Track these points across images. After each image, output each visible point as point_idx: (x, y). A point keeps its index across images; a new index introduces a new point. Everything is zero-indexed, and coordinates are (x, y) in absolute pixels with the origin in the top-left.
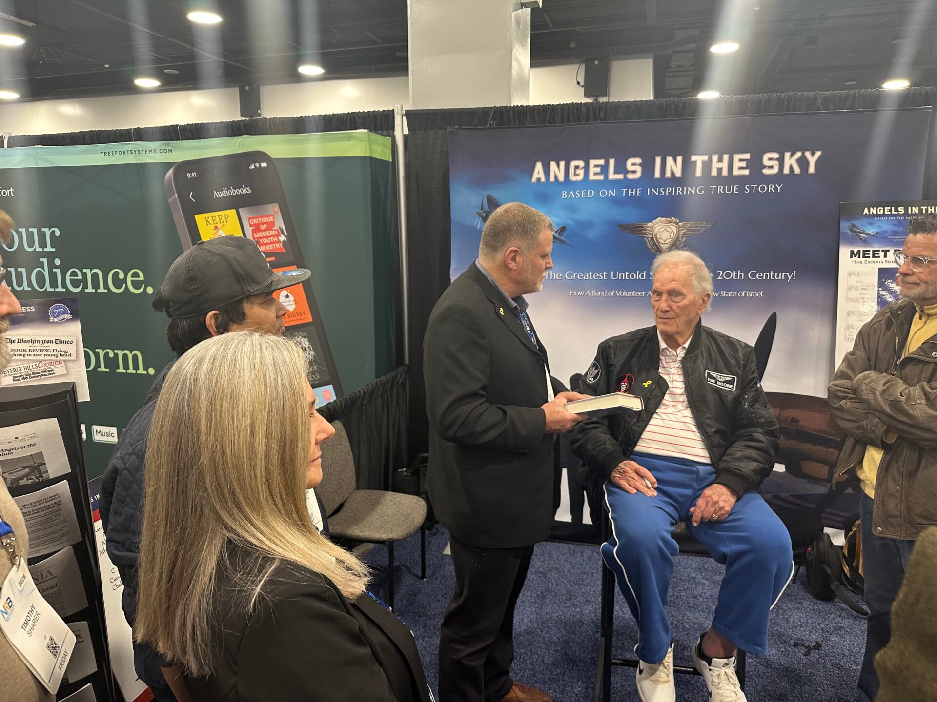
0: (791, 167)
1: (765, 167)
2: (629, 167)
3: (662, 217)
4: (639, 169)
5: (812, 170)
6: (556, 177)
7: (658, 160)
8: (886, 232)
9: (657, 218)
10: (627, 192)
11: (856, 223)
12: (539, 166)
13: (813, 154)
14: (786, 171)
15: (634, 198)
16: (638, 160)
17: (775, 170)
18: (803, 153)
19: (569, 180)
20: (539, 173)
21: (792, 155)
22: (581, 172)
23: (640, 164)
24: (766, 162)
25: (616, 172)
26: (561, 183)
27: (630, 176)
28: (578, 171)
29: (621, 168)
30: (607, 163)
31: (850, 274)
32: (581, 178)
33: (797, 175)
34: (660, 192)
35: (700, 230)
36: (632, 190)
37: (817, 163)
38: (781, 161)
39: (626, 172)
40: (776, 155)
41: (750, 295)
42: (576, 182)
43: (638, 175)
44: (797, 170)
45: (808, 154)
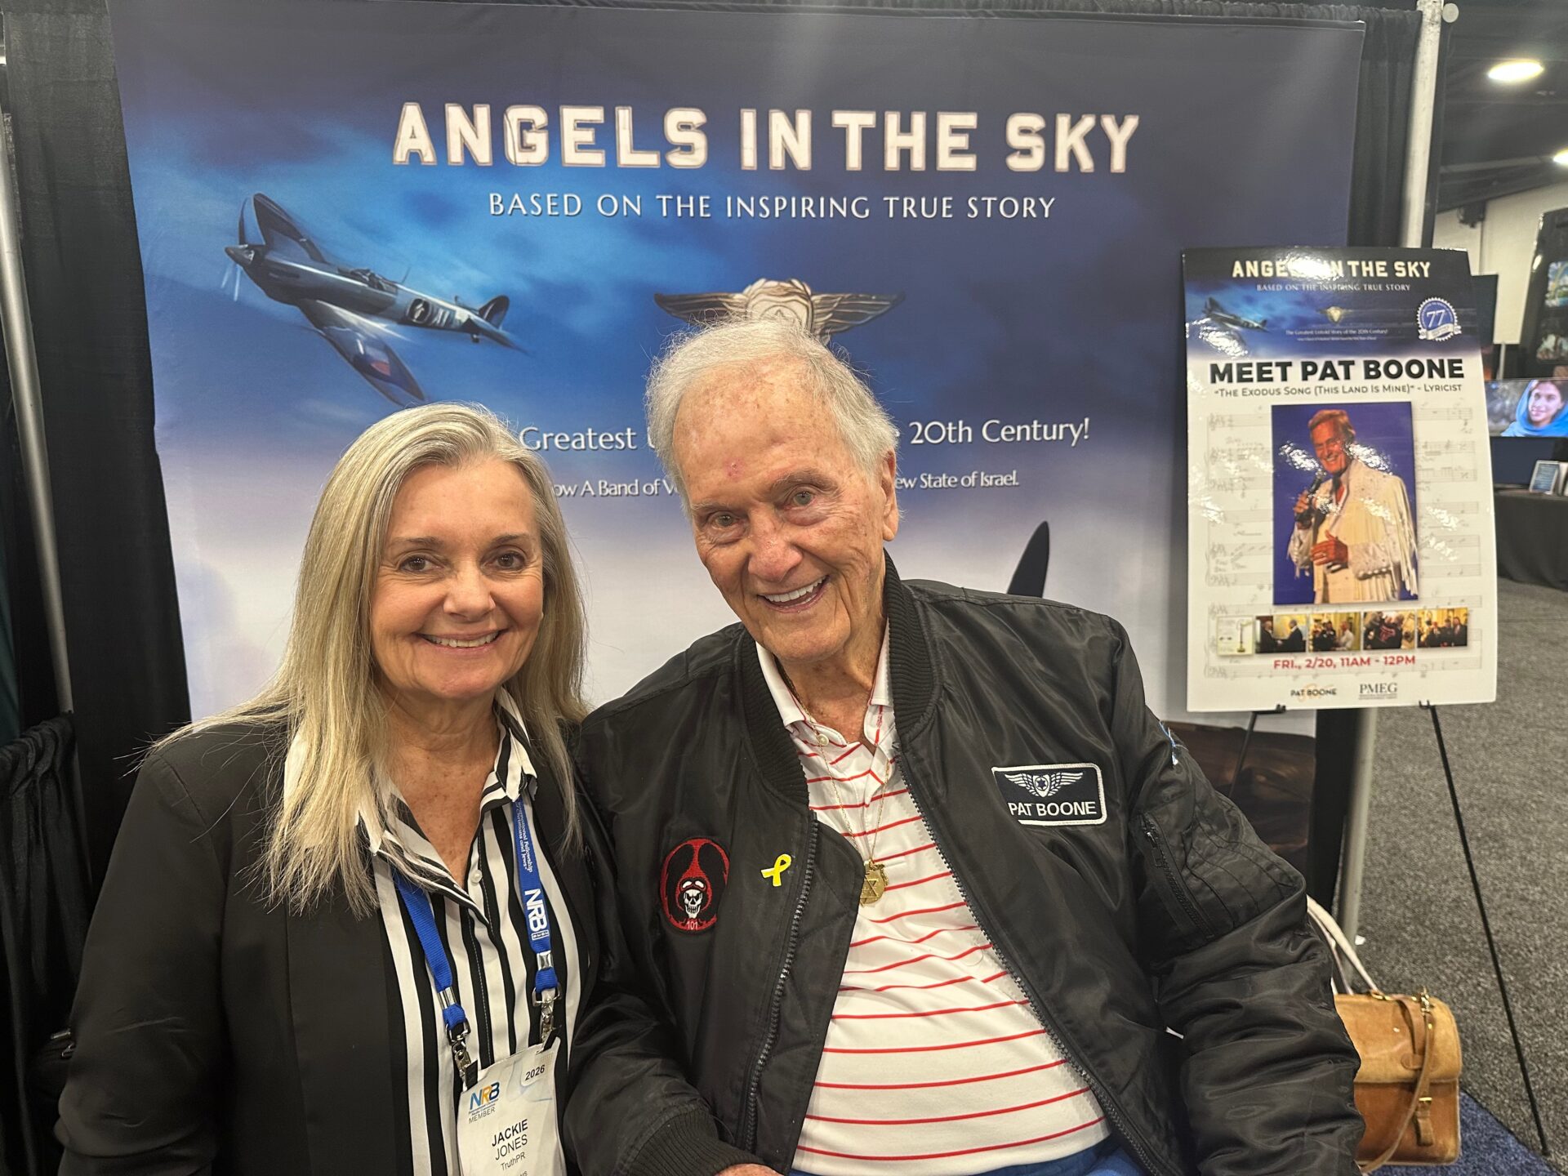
0: (1072, 156)
1: (1012, 151)
2: (674, 135)
3: (769, 279)
4: (699, 141)
5: (1118, 163)
6: (466, 151)
7: (749, 119)
8: (1281, 319)
9: (757, 279)
10: (672, 204)
11: (1218, 297)
12: (412, 116)
13: (1120, 123)
14: (1062, 163)
15: (691, 223)
16: (696, 117)
17: (1035, 162)
18: (1098, 121)
19: (508, 162)
20: (413, 136)
21: (1073, 124)
22: (539, 140)
23: (702, 128)
24: (1015, 139)
25: (638, 145)
26: (484, 169)
27: (677, 160)
28: (531, 138)
29: (650, 135)
30: (610, 117)
31: (1213, 423)
32: (539, 155)
33: (1086, 174)
34: (758, 209)
35: (864, 316)
36: (685, 201)
37: (1131, 145)
38: (1049, 135)
39: (664, 147)
40: (1036, 122)
41: (987, 480)
42: (527, 170)
43: (698, 158)
44: (1087, 164)
45: (1108, 122)
